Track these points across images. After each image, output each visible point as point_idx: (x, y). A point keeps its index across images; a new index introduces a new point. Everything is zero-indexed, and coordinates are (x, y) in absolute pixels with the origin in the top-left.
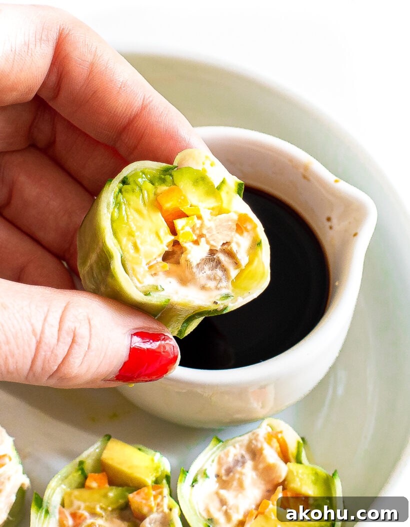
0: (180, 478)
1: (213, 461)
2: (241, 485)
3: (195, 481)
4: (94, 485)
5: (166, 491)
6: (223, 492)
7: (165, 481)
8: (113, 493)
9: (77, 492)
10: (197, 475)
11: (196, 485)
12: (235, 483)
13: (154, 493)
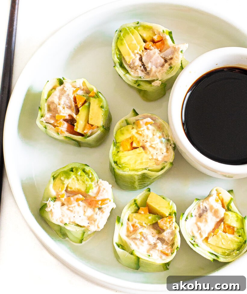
0: (181, 218)
1: (195, 209)
2: (206, 221)
3: (187, 218)
4: (143, 212)
5: (174, 220)
6: (199, 224)
7: (174, 215)
8: (151, 217)
9: (135, 215)
10: (188, 215)
11: (187, 220)
12: (204, 220)
13: (169, 220)
